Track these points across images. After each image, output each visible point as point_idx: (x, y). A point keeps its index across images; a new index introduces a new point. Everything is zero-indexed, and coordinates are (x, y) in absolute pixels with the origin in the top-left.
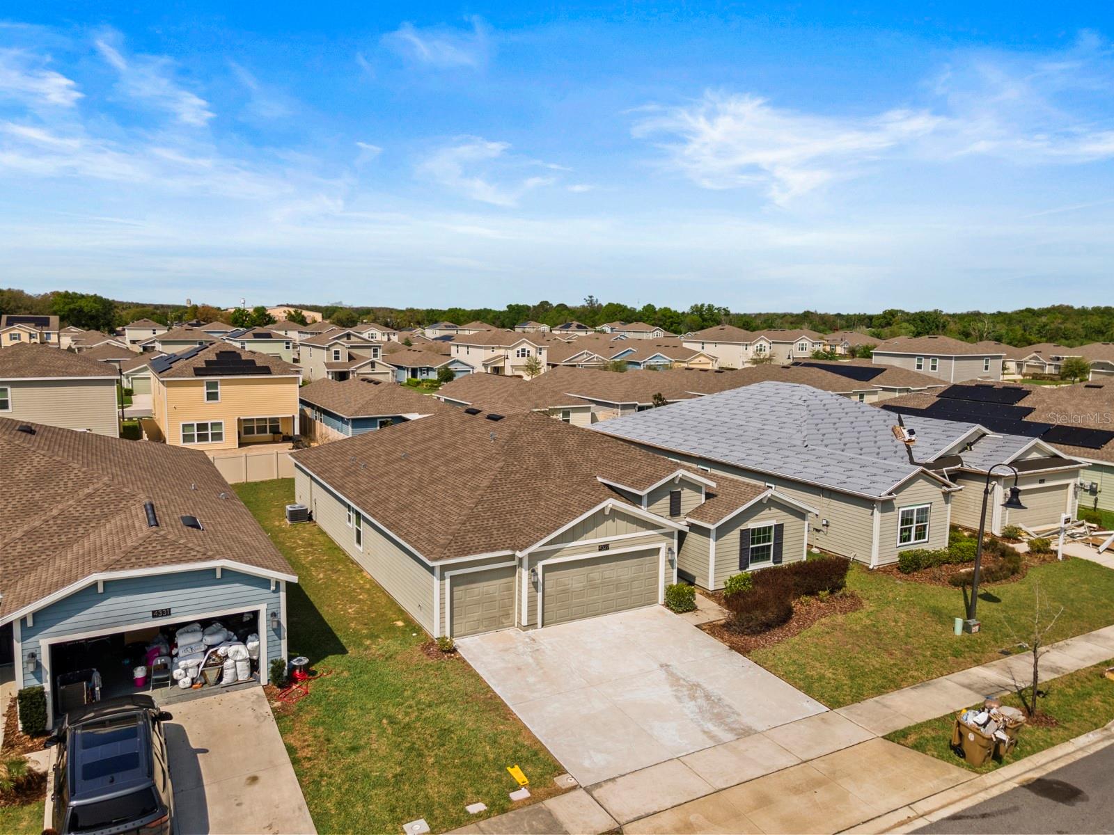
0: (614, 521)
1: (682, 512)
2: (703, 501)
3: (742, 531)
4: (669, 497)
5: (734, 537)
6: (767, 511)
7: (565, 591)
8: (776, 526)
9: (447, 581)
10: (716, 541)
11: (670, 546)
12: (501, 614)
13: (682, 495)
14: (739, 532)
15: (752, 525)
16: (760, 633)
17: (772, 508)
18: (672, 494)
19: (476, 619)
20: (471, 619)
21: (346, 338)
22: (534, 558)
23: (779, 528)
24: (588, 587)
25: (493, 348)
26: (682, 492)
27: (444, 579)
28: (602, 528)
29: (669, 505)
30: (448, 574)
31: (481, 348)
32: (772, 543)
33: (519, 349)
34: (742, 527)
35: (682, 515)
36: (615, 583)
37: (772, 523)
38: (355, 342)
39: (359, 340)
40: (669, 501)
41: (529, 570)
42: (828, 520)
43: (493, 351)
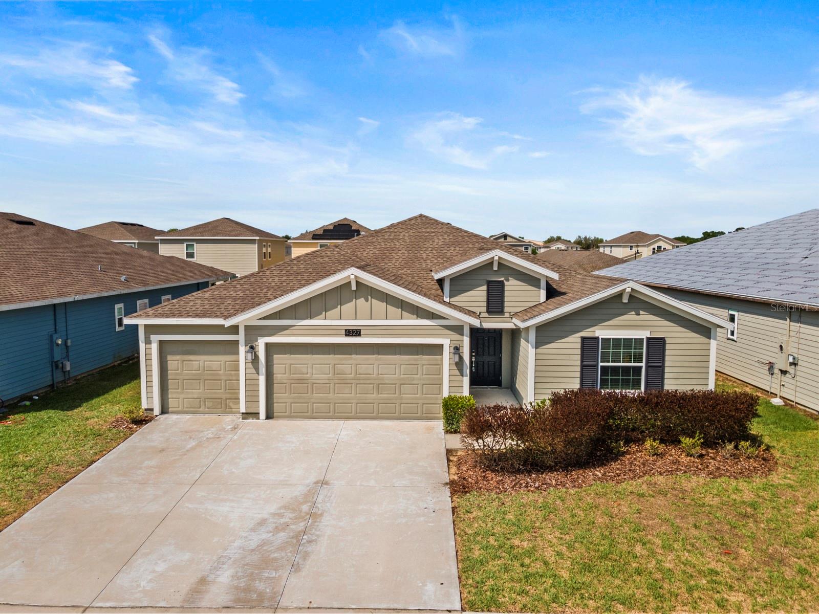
0: (367, 300)
1: (506, 309)
2: (543, 298)
3: (584, 339)
4: (485, 288)
5: (571, 345)
6: (632, 316)
7: (301, 381)
8: (649, 339)
9: (154, 347)
10: (536, 348)
11: (457, 344)
12: (228, 396)
13: (506, 288)
14: (579, 340)
15: (602, 332)
16: (518, 471)
17: (641, 312)
18: (489, 284)
19: (196, 396)
20: (190, 396)
21: (503, 239)
22: (253, 332)
23: (657, 345)
24: (336, 381)
25: (631, 247)
26: (506, 283)
27: (150, 343)
28: (349, 307)
29: (485, 299)
30: (155, 338)
31: (620, 246)
32: (643, 364)
33: (655, 246)
34: (585, 334)
35: (507, 315)
36: (377, 382)
37: (644, 334)
38: (510, 242)
39: (514, 240)
40: (485, 293)
41: (245, 346)
42: (796, 355)
43: (631, 249)
